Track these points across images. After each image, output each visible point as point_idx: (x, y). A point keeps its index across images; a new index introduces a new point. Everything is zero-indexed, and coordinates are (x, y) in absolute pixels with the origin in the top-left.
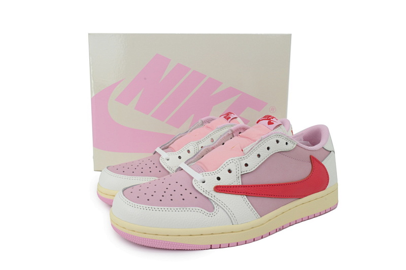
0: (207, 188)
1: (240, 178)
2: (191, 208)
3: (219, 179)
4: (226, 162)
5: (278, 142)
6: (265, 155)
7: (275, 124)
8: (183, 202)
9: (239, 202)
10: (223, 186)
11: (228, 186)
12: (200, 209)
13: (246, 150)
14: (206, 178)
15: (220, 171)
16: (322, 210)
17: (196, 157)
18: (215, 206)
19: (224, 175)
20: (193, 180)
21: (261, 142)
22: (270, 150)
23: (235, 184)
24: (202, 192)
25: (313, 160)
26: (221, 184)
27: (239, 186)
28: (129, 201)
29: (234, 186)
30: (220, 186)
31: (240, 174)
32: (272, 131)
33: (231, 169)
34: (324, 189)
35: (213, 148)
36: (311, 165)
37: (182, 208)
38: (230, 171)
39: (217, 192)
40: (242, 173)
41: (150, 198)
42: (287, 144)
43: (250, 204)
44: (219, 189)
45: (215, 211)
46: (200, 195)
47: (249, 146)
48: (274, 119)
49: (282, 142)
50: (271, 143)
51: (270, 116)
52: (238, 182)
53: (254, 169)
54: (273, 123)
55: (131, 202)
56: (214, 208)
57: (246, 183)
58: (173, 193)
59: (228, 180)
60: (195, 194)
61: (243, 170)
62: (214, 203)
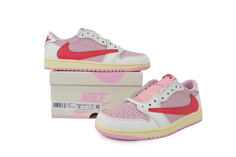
0: (145, 110)
1: (160, 104)
2: (139, 119)
3: (150, 105)
4: (153, 97)
5: (176, 87)
6: (171, 93)
7: (173, 79)
8: (134, 117)
9: (160, 116)
10: (152, 109)
11: (155, 109)
12: (143, 120)
13: (161, 91)
14: (144, 105)
15: (150, 101)
16: (196, 121)
17: (134, 96)
18: (150, 118)
19: (152, 103)
20: (137, 106)
21: (169, 87)
22: (173, 91)
23: (158, 107)
24: (142, 112)
25: (191, 96)
26: (152, 108)
27: (160, 108)
28: (108, 117)
29: (158, 109)
30: (151, 109)
31: (160, 102)
32: (172, 82)
33: (156, 100)
34: (197, 111)
35: (142, 91)
36: (190, 99)
37: (134, 119)
38: (155, 101)
39: (150, 111)
40: (161, 102)
41: (118, 115)
42: (180, 88)
43: (166, 117)
44: (151, 110)
45: (150, 120)
46: (141, 113)
47: (162, 89)
48: (172, 76)
49: (178, 87)
50: (173, 87)
51: (170, 75)
52: (160, 107)
53: (166, 100)
54: (172, 78)
55: (109, 117)
56: (149, 119)
57: (163, 107)
58: (128, 112)
59: (155, 106)
60: (139, 113)
61: (161, 101)
62: (149, 117)
